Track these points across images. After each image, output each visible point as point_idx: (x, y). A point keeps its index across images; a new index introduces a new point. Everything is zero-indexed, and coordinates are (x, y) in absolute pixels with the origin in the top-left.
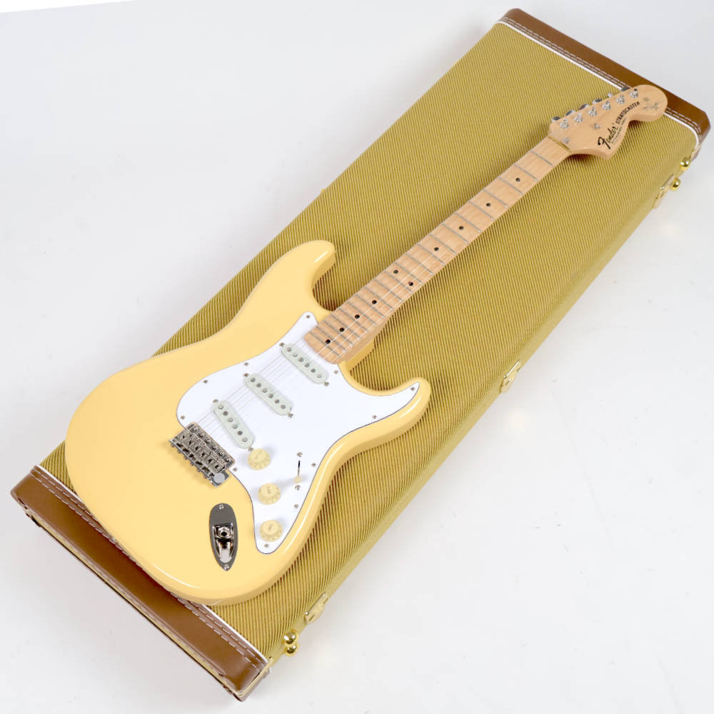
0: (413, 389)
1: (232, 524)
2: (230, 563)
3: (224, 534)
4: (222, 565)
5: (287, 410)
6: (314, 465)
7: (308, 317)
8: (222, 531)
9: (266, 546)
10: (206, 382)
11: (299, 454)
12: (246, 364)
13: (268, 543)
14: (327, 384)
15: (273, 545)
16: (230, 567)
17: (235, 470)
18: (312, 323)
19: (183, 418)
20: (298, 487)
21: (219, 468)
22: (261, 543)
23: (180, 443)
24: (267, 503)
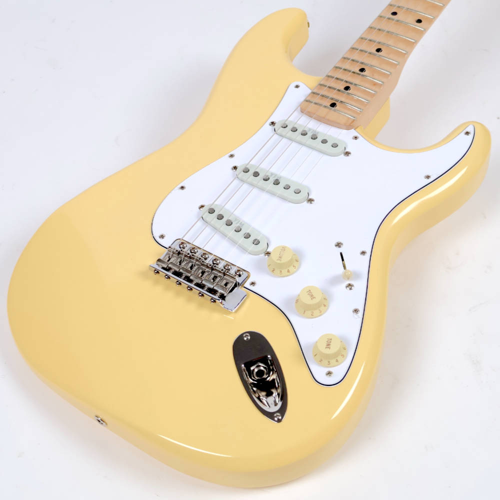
0: (467, 133)
1: (269, 356)
2: (283, 410)
3: (260, 373)
4: (270, 415)
5: (303, 195)
6: (363, 253)
7: (297, 87)
8: (256, 370)
9: (329, 373)
10: (182, 188)
11: (339, 245)
12: (232, 156)
13: (331, 369)
14: (347, 154)
15: (339, 371)
16: (283, 416)
17: (253, 284)
18: (304, 92)
19: (162, 237)
20: (350, 286)
21: (229, 286)
22: (320, 372)
23: (165, 266)
24: (312, 316)
